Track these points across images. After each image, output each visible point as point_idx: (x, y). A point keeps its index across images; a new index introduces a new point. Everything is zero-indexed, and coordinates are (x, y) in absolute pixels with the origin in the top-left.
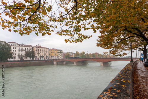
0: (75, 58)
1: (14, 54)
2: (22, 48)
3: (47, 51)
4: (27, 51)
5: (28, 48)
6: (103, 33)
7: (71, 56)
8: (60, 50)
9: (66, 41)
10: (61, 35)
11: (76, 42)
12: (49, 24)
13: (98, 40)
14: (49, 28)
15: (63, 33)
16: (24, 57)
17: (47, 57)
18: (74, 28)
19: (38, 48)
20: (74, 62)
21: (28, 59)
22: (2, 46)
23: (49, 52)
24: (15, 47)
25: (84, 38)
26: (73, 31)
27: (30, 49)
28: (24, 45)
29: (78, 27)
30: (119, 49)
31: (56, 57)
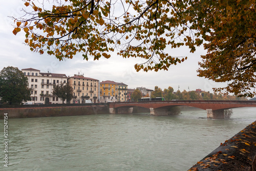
0: (153, 100)
1: (34, 92)
2: (48, 81)
3: (95, 86)
4: (58, 86)
5: (60, 80)
6: (212, 49)
7: (144, 96)
8: (122, 84)
9: (138, 68)
10: (127, 57)
11: (156, 70)
12: (106, 37)
13: (202, 62)
14: (105, 45)
15: (132, 53)
16: (52, 99)
17: (95, 98)
18: (152, 43)
19: (78, 81)
20: (152, 109)
21: (60, 101)
22: (11, 75)
23: (100, 88)
24: (35, 78)
25: (172, 63)
26: (150, 48)
27: (63, 82)
28: (51, 74)
29: (159, 41)
30: (247, 83)
31: (114, 98)
